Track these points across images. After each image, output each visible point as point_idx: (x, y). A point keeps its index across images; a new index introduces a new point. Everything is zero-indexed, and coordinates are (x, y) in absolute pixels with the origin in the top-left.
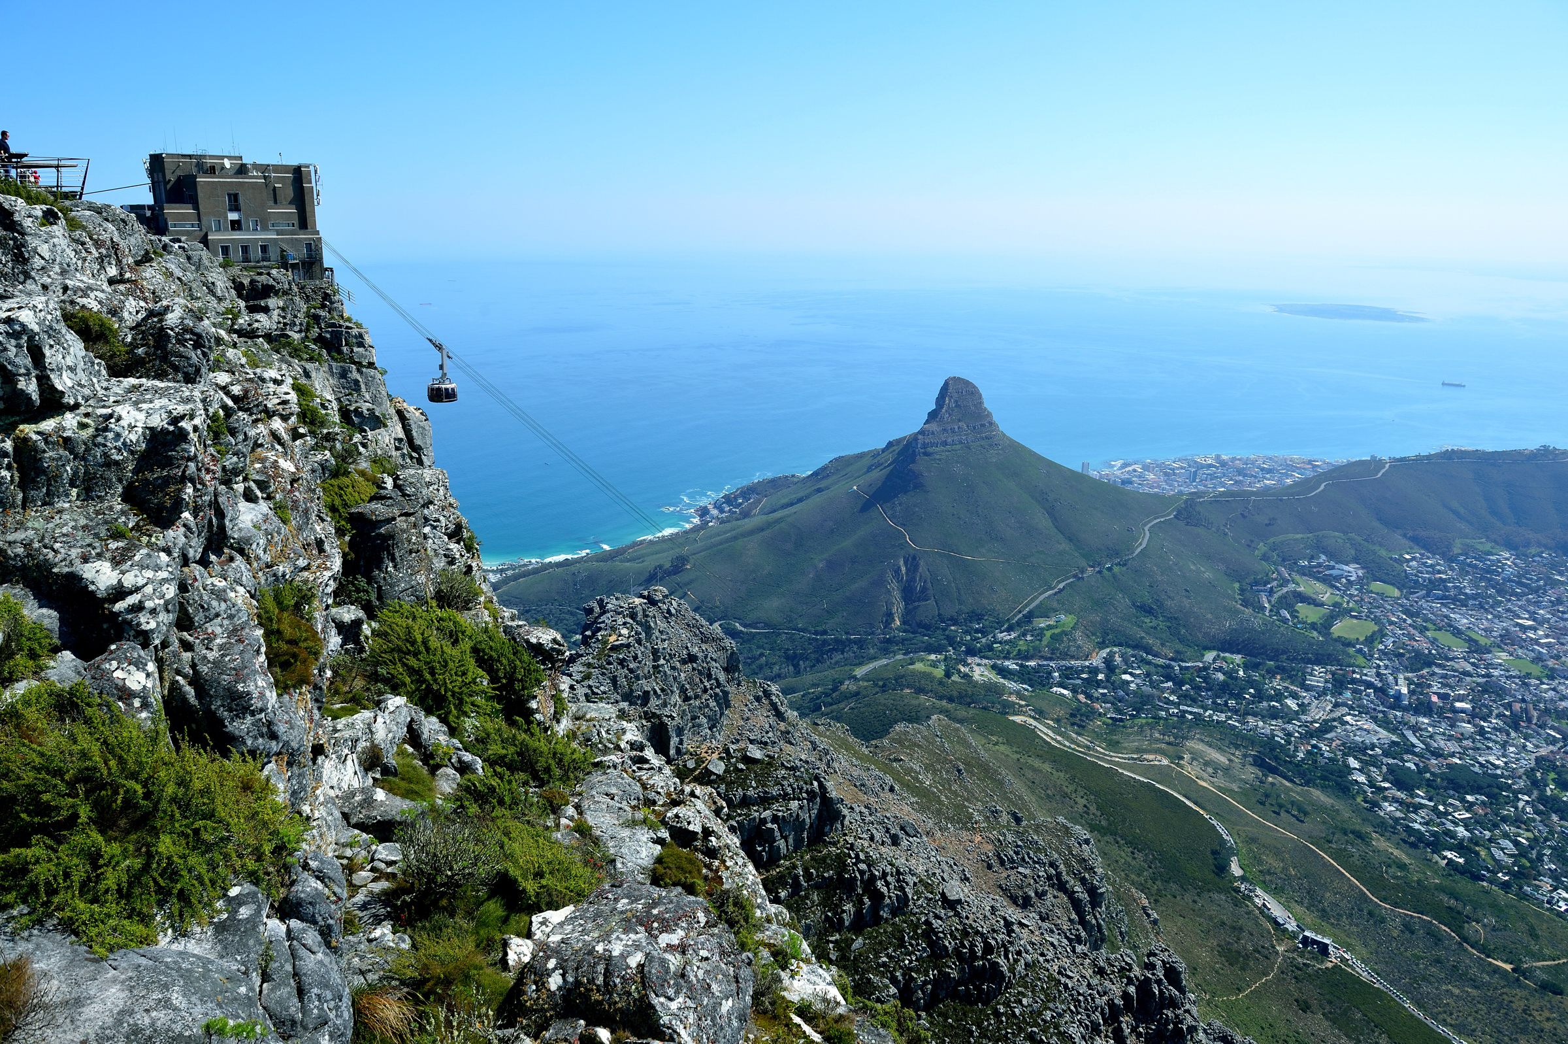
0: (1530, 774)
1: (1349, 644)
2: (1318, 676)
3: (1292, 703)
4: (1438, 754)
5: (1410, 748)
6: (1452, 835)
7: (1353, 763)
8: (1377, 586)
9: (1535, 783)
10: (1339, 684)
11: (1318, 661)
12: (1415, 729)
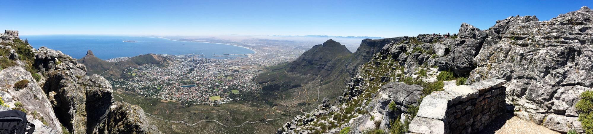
0: (151, 85)
1: (134, 76)
2: (131, 80)
3: (128, 83)
4: (143, 86)
5: (140, 86)
6: (145, 93)
7: (135, 88)
8: (136, 70)
9: (152, 86)
10: (133, 80)
11: (131, 78)
12: (141, 83)
